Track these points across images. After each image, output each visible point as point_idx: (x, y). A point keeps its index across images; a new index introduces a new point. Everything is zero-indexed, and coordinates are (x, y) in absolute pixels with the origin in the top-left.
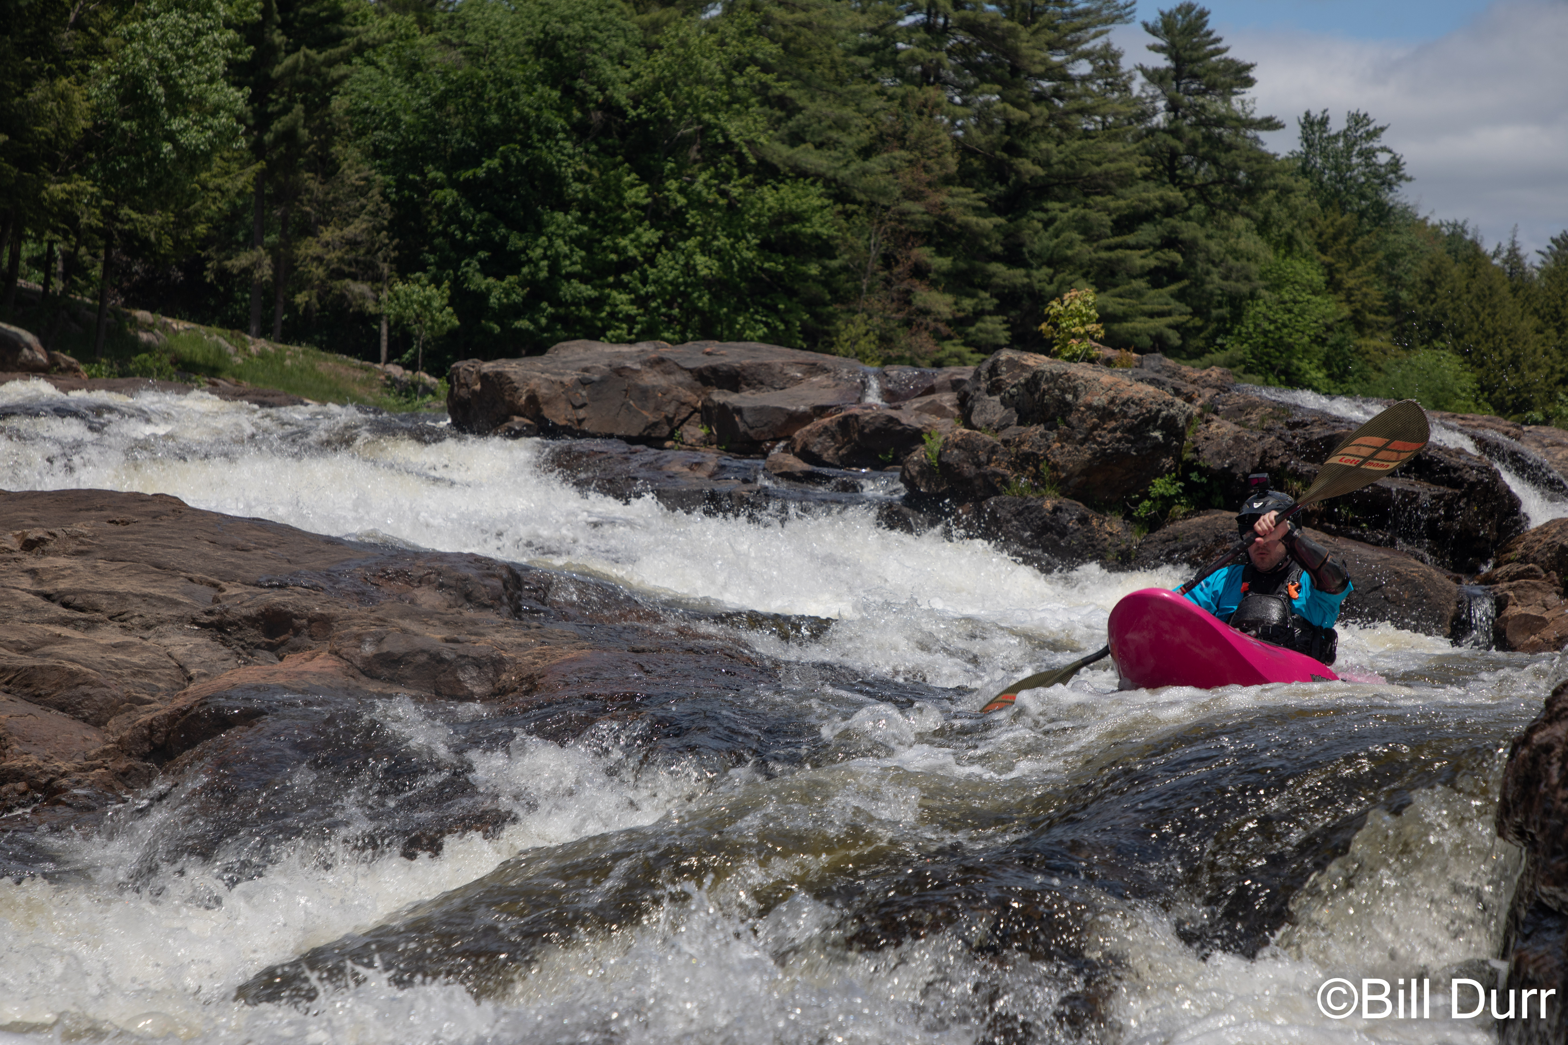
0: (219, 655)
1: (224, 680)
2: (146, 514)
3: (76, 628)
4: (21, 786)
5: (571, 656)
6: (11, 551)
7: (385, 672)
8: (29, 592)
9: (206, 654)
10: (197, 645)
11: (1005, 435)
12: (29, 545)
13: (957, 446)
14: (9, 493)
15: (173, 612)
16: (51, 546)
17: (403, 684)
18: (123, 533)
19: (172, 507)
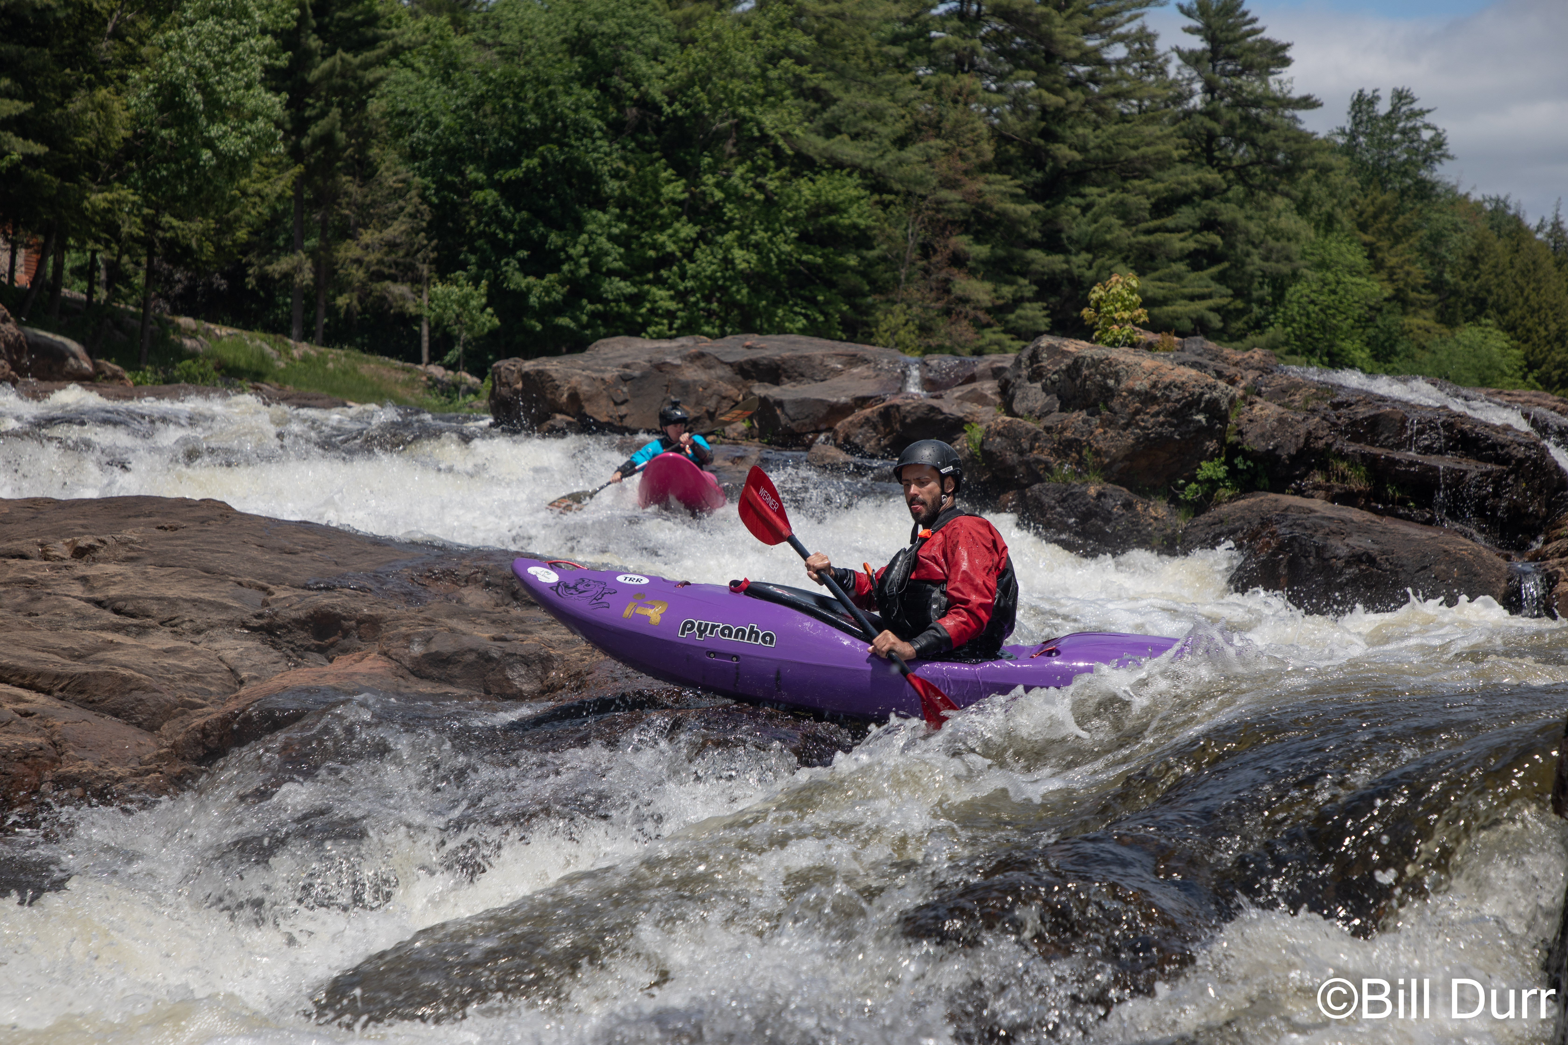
0: (270, 657)
1: (275, 682)
2: (194, 519)
3: (128, 634)
6: (62, 559)
7: (435, 673)
8: (81, 599)
9: (257, 658)
10: (247, 649)
11: (1047, 421)
12: (80, 553)
13: (999, 434)
14: (58, 501)
15: (223, 617)
16: (101, 553)
17: (452, 684)
18: (171, 539)
19: (219, 512)
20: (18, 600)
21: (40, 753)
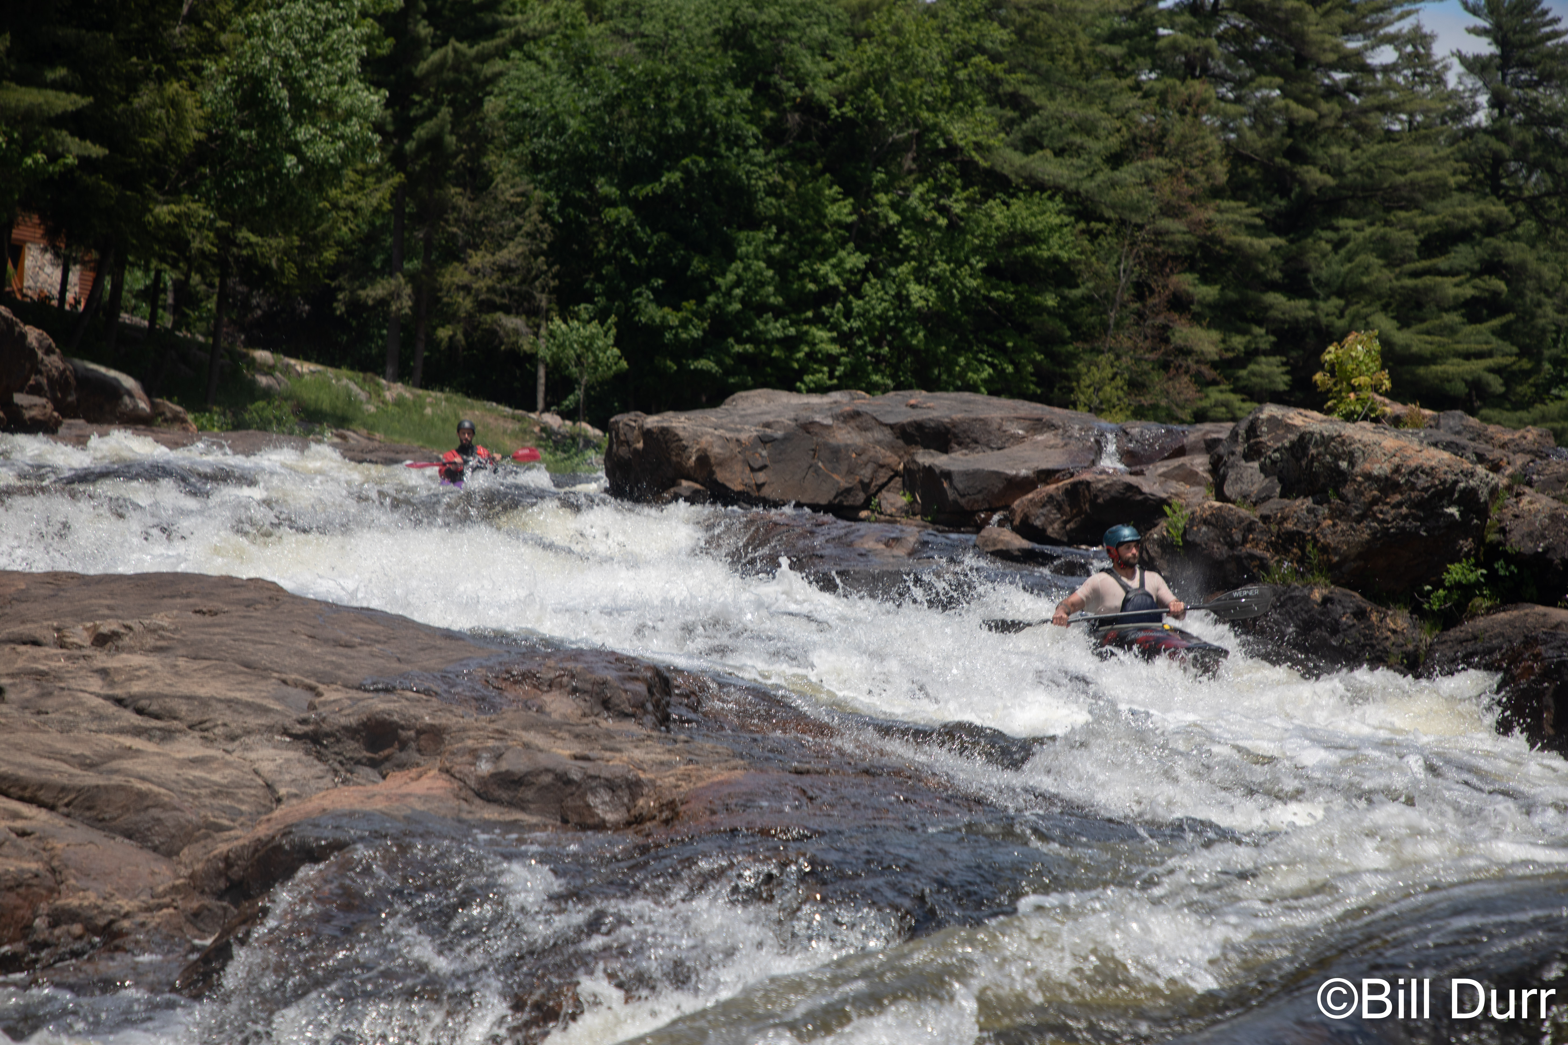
0: (313, 771)
1: (315, 803)
2: (238, 602)
3: (150, 739)
4: (77, 929)
5: (721, 778)
6: (80, 647)
7: (505, 795)
8: (98, 695)
9: (298, 771)
10: (288, 760)
11: (1265, 509)
12: (101, 640)
13: (1206, 522)
14: (83, 576)
15: (263, 721)
16: (126, 641)
17: (523, 809)
18: (209, 626)
19: (268, 594)
20: (27, 695)
21: (35, 881)
